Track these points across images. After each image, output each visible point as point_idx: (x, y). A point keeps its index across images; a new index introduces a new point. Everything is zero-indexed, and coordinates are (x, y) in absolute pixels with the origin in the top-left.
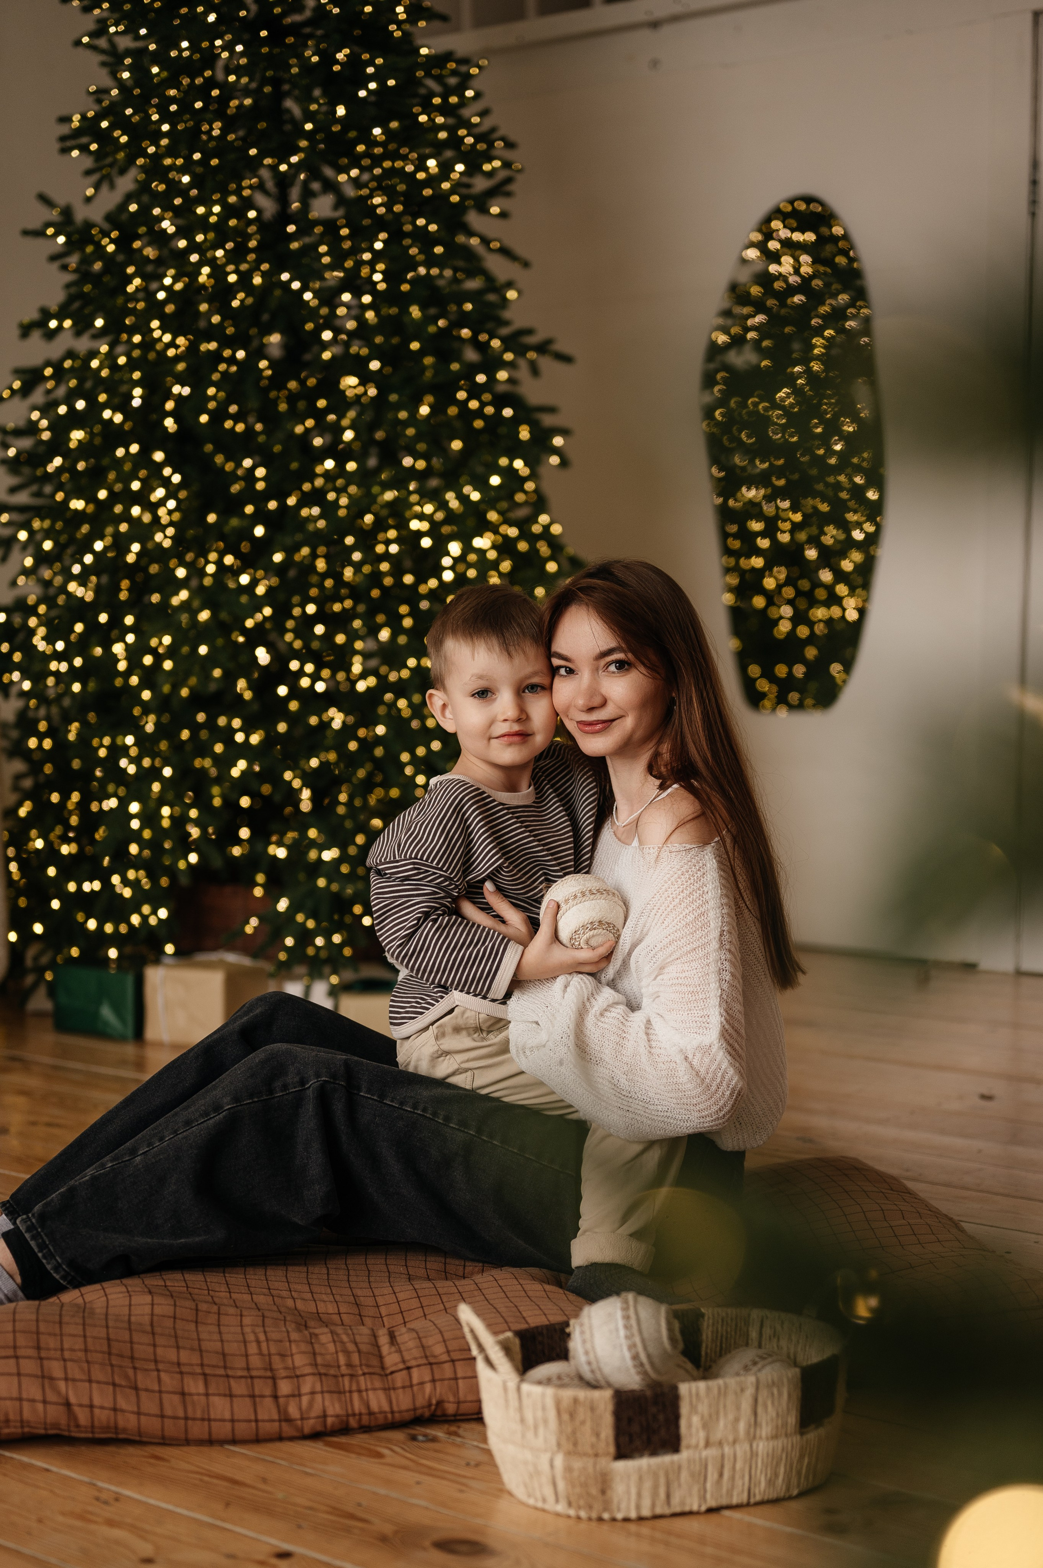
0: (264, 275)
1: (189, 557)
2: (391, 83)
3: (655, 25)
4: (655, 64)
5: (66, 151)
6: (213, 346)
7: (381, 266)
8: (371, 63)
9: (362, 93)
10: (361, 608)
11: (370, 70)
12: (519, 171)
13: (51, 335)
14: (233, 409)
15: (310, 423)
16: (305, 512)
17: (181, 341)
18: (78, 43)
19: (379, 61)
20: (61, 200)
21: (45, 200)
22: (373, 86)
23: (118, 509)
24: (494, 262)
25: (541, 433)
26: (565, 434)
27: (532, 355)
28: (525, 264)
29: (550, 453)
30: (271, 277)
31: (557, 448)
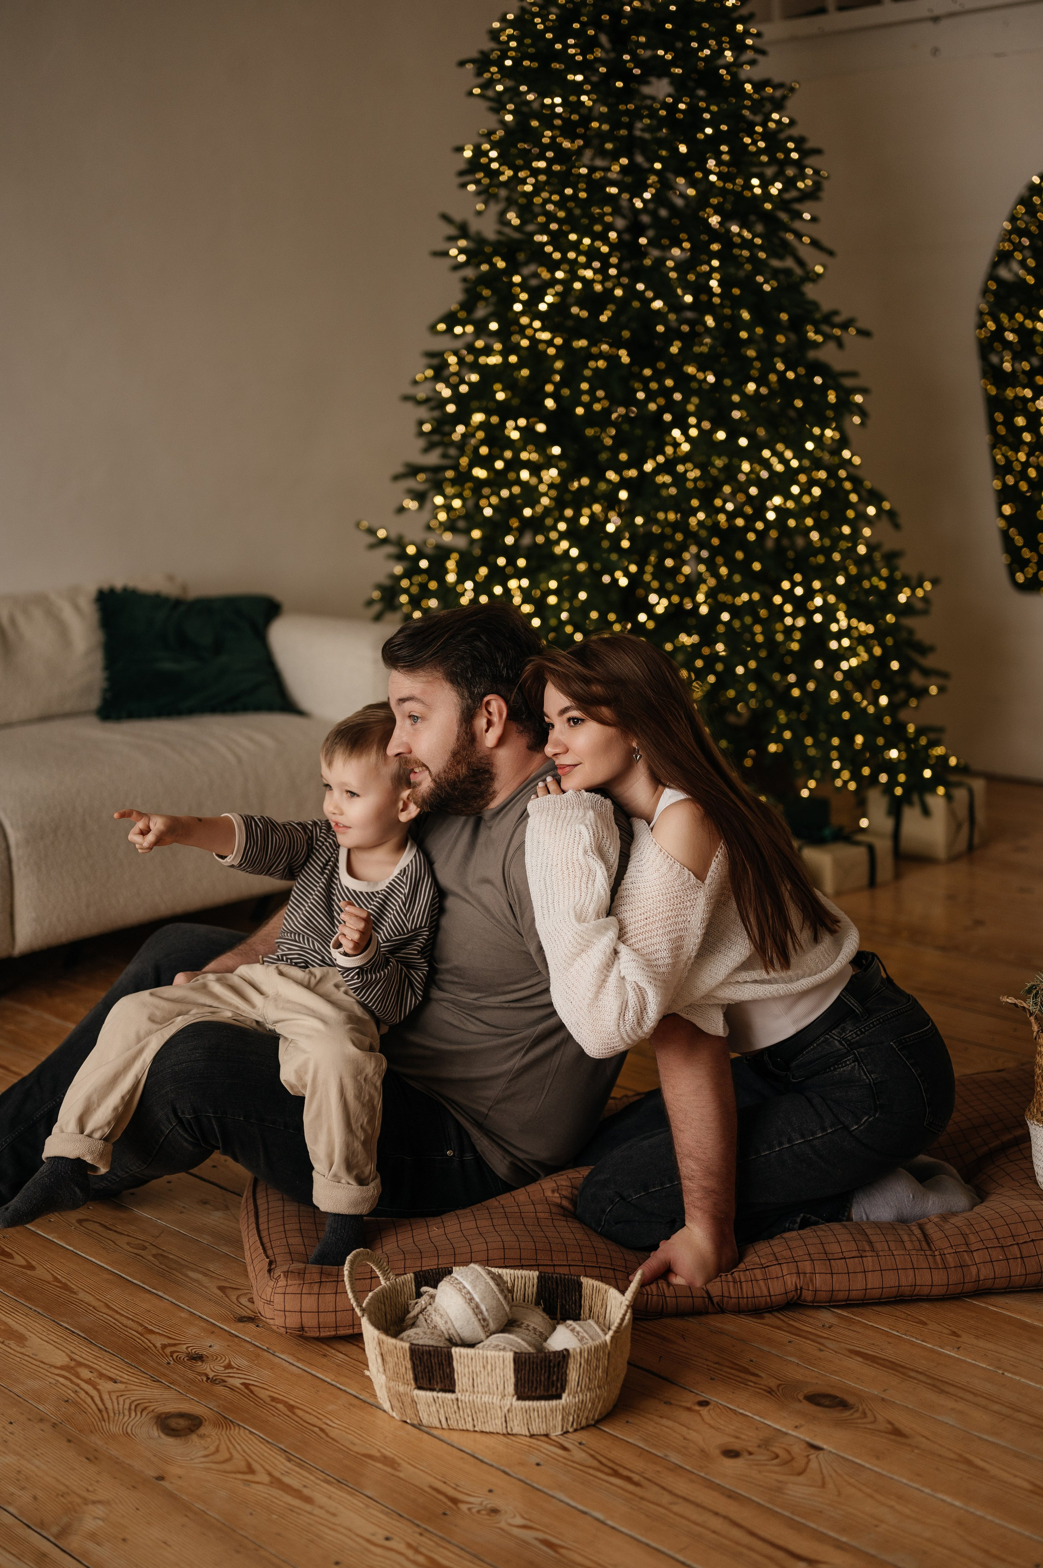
0: (623, 286)
1: (568, 513)
2: (724, 127)
3: (936, 19)
4: (935, 51)
5: (464, 186)
6: (582, 343)
7: (716, 275)
8: (707, 110)
9: (700, 136)
10: (704, 554)
11: (706, 116)
12: (827, 178)
13: (457, 336)
14: (601, 394)
15: (661, 401)
16: (659, 479)
17: (558, 341)
18: (470, 94)
19: (714, 108)
20: (458, 217)
21: (445, 217)
22: (709, 131)
23: (512, 476)
24: (805, 251)
25: (845, 395)
26: (863, 391)
27: (837, 332)
28: (831, 253)
29: (853, 414)
30: (629, 289)
31: (857, 405)
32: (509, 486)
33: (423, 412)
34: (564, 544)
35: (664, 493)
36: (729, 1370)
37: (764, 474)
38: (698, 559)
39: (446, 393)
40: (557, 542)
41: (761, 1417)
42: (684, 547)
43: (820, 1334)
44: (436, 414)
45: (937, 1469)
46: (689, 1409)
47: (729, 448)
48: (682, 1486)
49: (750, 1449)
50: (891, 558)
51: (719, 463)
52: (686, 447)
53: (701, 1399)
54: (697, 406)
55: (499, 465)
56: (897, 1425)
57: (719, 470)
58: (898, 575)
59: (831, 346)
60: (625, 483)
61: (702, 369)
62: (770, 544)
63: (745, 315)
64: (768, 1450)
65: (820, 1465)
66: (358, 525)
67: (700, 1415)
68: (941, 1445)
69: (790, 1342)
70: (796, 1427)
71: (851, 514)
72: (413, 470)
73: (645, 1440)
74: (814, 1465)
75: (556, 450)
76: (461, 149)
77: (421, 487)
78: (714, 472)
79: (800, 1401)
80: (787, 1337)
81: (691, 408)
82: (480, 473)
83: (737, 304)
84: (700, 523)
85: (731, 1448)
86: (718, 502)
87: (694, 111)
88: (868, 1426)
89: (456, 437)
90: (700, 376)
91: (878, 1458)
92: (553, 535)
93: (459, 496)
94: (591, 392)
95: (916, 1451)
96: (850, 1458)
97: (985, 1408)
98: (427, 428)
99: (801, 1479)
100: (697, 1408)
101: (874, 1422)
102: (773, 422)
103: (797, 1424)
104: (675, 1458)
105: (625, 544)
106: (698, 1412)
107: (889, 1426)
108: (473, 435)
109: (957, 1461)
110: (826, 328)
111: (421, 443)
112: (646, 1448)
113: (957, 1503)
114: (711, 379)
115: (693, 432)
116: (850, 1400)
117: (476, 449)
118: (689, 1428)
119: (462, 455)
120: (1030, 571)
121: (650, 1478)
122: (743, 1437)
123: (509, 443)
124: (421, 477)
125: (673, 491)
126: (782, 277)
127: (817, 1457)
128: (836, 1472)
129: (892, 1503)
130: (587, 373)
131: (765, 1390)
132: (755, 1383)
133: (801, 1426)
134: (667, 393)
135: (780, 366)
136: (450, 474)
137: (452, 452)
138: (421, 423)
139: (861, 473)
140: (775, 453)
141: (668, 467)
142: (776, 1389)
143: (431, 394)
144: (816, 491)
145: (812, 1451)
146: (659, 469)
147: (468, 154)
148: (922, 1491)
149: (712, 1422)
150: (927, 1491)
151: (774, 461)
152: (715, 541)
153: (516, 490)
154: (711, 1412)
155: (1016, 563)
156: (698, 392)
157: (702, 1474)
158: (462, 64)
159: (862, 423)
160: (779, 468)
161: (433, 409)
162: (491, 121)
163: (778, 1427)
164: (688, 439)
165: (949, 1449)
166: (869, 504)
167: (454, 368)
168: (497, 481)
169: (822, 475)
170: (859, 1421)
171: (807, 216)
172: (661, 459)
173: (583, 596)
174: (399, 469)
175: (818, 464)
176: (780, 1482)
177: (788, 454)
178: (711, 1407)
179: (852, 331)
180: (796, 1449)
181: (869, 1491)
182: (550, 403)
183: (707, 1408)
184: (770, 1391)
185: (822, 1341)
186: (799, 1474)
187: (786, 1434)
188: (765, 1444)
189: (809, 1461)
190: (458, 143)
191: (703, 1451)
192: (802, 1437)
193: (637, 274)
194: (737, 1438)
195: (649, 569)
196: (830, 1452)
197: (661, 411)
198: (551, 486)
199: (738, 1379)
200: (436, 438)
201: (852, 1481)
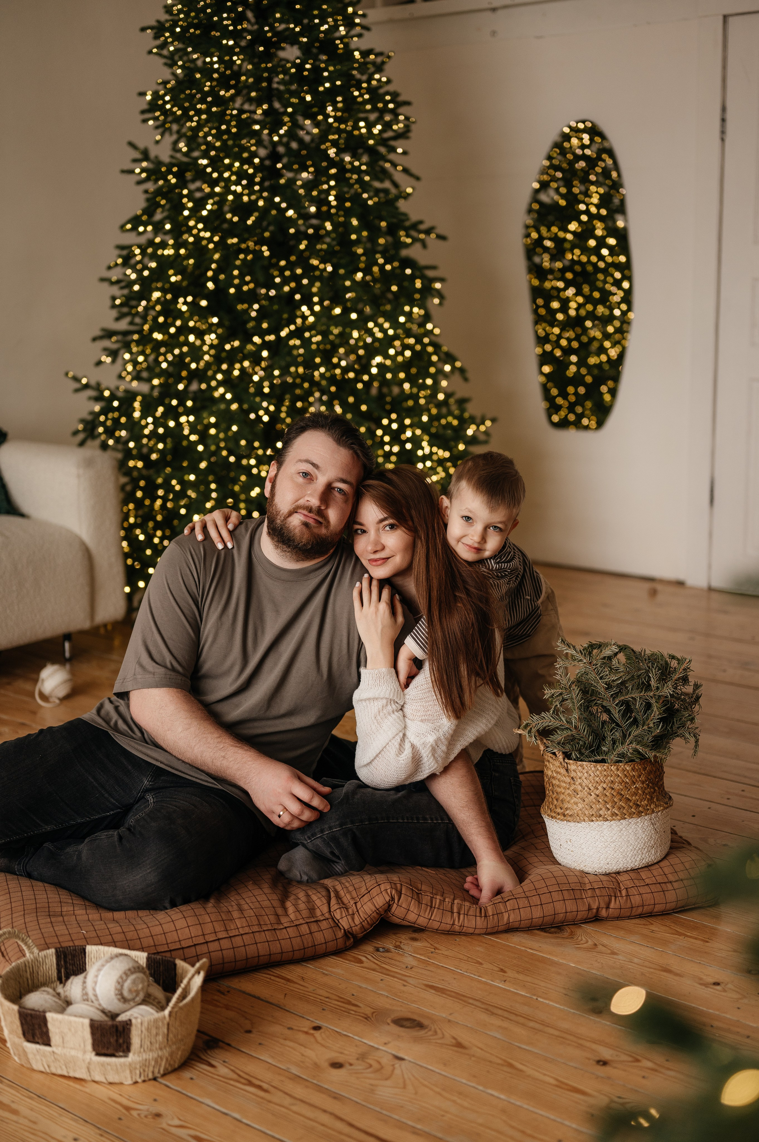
0: (265, 199)
1: (224, 367)
2: (338, 83)
3: (494, 10)
4: (494, 33)
5: (145, 121)
6: (235, 240)
7: (333, 192)
8: (326, 69)
9: (321, 89)
10: (325, 398)
11: (326, 74)
12: (413, 123)
13: (140, 234)
14: (248, 278)
15: (293, 285)
16: (292, 342)
17: (216, 239)
18: (150, 52)
19: (331, 68)
20: (141, 145)
21: (131, 145)
22: (327, 85)
23: (182, 339)
24: (399, 177)
25: (428, 282)
26: (441, 280)
27: (422, 236)
28: (418, 178)
29: (434, 297)
30: (269, 201)
31: (437, 291)
32: (180, 346)
33: (115, 290)
34: (221, 390)
35: (295, 352)
36: (336, 1003)
37: (369, 340)
38: (321, 402)
39: (133, 276)
40: (216, 389)
41: (359, 1037)
42: (309, 393)
43: (404, 973)
44: (126, 292)
45: (488, 1072)
46: (306, 1033)
47: (343, 320)
48: (299, 1091)
49: (351, 1061)
50: (462, 402)
51: (336, 331)
52: (311, 319)
53: (315, 1025)
54: (319, 288)
55: (172, 330)
56: (460, 1040)
57: (336, 336)
58: (466, 415)
59: (418, 246)
60: (265, 345)
61: (323, 261)
62: (374, 391)
63: (355, 222)
64: (364, 1062)
65: (402, 1071)
66: (67, 374)
67: (314, 1037)
68: (491, 1054)
69: (382, 980)
70: (385, 1044)
71: (432, 370)
72: (108, 334)
73: (272, 1057)
74: (397, 1072)
75: (215, 320)
76: (144, 94)
77: (115, 346)
78: (331, 337)
79: (388, 1024)
80: (380, 976)
81: (314, 290)
82: (158, 336)
83: (349, 213)
84: (322, 375)
85: (336, 1061)
86: (335, 360)
87: (316, 70)
88: (439, 1041)
89: (140, 309)
90: (322, 266)
91: (445, 1065)
92: (213, 383)
93: (143, 353)
94: (241, 276)
95: (473, 1059)
96: (425, 1065)
97: (523, 1024)
98: (118, 302)
99: (388, 1083)
100: (312, 1032)
101: (443, 1037)
102: (376, 302)
103: (386, 1041)
104: (295, 1070)
105: (266, 390)
106: (312, 1035)
107: (454, 1041)
108: (153, 308)
109: (502, 1065)
110: (414, 233)
111: (114, 313)
112: (274, 1063)
113: (502, 1097)
114: (330, 269)
115: (317, 308)
116: (425, 1022)
117: (155, 319)
118: (305, 1047)
119: (145, 323)
120: (563, 413)
121: (275, 1085)
122: (346, 1052)
123: (180, 314)
124: (114, 339)
125: (301, 351)
126: (382, 195)
127: (400, 1066)
128: (414, 1076)
129: (455, 1098)
130: (238, 263)
131: (363, 1017)
132: (355, 1012)
133: (389, 1043)
134: (298, 279)
135: (381, 261)
136: (136, 337)
137: (138, 320)
138: (114, 299)
139: (440, 341)
140: (376, 325)
141: (298, 334)
142: (370, 1015)
143: (121, 277)
144: (408, 353)
145: (397, 1061)
146: (291, 335)
147: (149, 98)
148: (477, 1089)
149: (323, 1042)
150: (481, 1088)
151: (376, 330)
152: (333, 389)
153: (185, 349)
154: (323, 1034)
155: (553, 408)
156: (320, 278)
157: (315, 1082)
158: (143, 29)
159: (441, 304)
160: (379, 335)
161: (122, 288)
162: (166, 73)
163: (372, 1044)
164: (313, 313)
165: (497, 1057)
166: (446, 363)
167: (139, 258)
168: (171, 342)
169: (412, 341)
170: (431, 1038)
171: (400, 150)
172: (292, 327)
173: (235, 428)
174: (98, 333)
175: (409, 334)
176: (372, 1085)
177: (386, 325)
178: (322, 1031)
179: (433, 236)
180: (386, 1060)
181: (438, 1090)
182: (210, 285)
183: (319, 1032)
184: (367, 1018)
185: (406, 978)
186: (386, 1079)
187: (378, 1049)
188: (362, 1057)
189: (394, 1069)
190: (142, 90)
191: (316, 1064)
192: (389, 1051)
193: (275, 190)
194: (341, 1053)
195: (284, 409)
196: (410, 1061)
197: (293, 292)
198: (211, 346)
199: (343, 1009)
200: (125, 310)
201: (426, 1083)
